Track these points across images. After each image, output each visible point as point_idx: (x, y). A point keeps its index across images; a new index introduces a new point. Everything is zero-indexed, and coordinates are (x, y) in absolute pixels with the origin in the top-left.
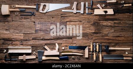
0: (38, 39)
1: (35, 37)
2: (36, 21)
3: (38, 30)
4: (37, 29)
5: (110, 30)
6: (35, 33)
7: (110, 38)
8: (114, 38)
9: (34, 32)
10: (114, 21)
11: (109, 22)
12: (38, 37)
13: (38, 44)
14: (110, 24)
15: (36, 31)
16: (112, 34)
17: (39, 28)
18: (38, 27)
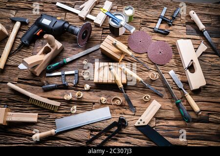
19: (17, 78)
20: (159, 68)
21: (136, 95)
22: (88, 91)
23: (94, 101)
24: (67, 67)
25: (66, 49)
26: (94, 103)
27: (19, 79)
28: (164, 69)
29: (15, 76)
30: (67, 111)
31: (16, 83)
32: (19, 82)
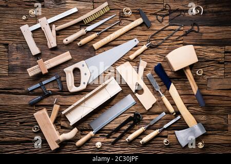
0: (15, 91)
1: (7, 87)
2: (11, 43)
3: (16, 66)
4: (13, 63)
5: (214, 72)
6: (9, 76)
7: (212, 94)
8: (224, 94)
9: (5, 72)
10: (226, 47)
11: (212, 48)
12: (14, 87)
13: (16, 106)
14: (214, 54)
15: (11, 69)
16: (219, 83)
17: (18, 63)
18: (17, 59)
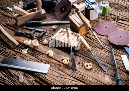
19: (5, 23)
20: (113, 50)
21: (80, 61)
22: (44, 45)
23: (44, 52)
24: (41, 27)
25: (47, 18)
26: (43, 54)
27: (6, 24)
28: (118, 52)
29: (5, 22)
30: (20, 52)
31: (2, 25)
32: (4, 26)
